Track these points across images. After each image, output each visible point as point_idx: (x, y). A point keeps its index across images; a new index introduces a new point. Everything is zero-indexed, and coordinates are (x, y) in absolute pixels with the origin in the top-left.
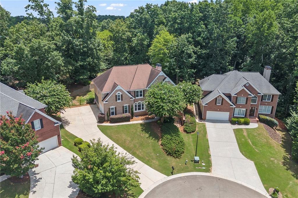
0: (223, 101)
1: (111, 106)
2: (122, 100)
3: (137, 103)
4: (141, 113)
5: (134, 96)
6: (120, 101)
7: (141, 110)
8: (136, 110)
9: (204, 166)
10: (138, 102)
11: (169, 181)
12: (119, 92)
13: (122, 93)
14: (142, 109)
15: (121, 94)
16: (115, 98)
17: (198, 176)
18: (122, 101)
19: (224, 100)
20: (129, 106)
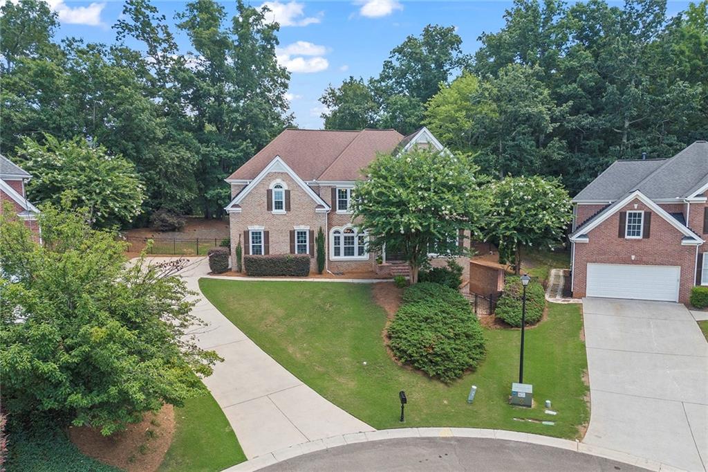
0: (652, 223)
1: (252, 223)
2: (288, 208)
3: (342, 229)
4: (353, 266)
5: (330, 204)
6: (283, 211)
7: (356, 257)
8: (337, 253)
9: (549, 418)
10: (345, 227)
11: (374, 445)
12: (278, 181)
13: (288, 185)
14: (359, 255)
15: (285, 187)
16: (265, 199)
17: (511, 444)
18: (290, 214)
19: (652, 217)
20: (312, 233)
